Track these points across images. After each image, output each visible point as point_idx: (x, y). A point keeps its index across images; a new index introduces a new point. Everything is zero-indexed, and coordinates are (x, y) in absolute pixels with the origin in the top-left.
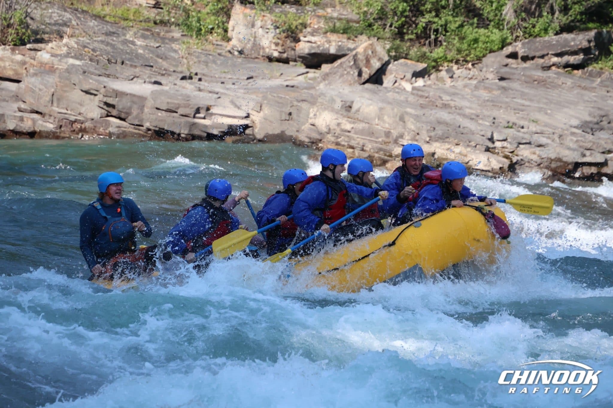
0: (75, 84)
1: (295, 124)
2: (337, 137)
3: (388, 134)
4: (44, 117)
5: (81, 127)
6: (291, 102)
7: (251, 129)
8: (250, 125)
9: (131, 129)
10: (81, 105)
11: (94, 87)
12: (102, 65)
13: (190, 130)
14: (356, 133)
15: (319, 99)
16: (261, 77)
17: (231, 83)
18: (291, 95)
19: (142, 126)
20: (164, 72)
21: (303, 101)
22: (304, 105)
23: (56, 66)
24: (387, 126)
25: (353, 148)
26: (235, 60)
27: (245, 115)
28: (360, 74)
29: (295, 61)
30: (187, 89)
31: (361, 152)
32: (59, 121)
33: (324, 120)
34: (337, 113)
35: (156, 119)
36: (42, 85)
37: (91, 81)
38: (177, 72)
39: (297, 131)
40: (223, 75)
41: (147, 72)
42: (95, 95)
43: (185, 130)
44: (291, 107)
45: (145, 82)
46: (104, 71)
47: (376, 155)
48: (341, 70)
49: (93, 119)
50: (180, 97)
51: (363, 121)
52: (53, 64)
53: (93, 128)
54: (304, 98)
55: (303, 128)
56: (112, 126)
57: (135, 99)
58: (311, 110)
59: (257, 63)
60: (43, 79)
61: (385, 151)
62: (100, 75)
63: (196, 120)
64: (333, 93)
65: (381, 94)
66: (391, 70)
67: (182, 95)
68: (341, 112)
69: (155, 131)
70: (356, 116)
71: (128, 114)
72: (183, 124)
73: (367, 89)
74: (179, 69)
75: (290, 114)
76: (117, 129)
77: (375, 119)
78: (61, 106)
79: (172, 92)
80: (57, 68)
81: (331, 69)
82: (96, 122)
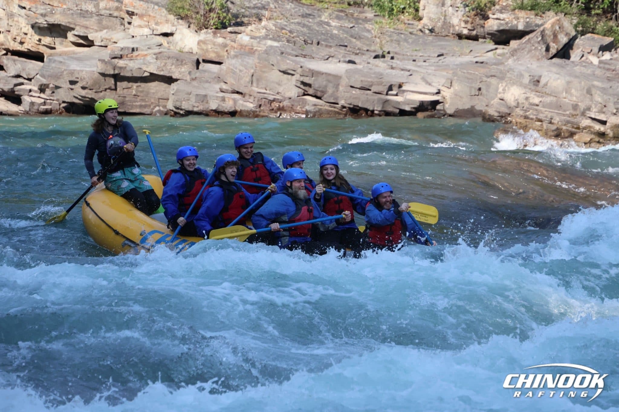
0: (273, 65)
1: (485, 99)
2: (526, 111)
3: (575, 107)
4: (244, 97)
5: (279, 106)
6: (480, 78)
7: (441, 104)
8: (440, 101)
9: (327, 107)
10: (279, 85)
11: (292, 68)
12: (299, 45)
13: (383, 107)
14: (544, 107)
15: (508, 74)
16: (451, 54)
17: (422, 60)
18: (481, 71)
19: (337, 104)
20: (358, 51)
21: (491, 76)
22: (493, 81)
23: (255, 48)
24: (574, 99)
25: (541, 121)
26: (426, 38)
27: (437, 91)
28: (548, 49)
29: (484, 38)
30: (380, 67)
31: (550, 125)
32: (258, 101)
33: (512, 94)
34: (525, 87)
35: (351, 97)
36: (242, 66)
37: (288, 61)
38: (371, 51)
39: (487, 106)
40: (415, 53)
41: (342, 51)
42: (293, 75)
43: (377, 107)
44: (480, 82)
45: (340, 61)
46: (300, 52)
47: (564, 128)
48: (529, 46)
49: (290, 98)
50: (373, 76)
51: (550, 95)
52: (252, 46)
53: (291, 106)
54: (493, 74)
55: (492, 102)
56: (308, 105)
57: (330, 78)
58: (500, 85)
59: (447, 41)
60: (243, 61)
61: (572, 123)
62: (297, 56)
63: (389, 97)
64: (522, 68)
65: (568, 68)
66: (578, 45)
67: (375, 73)
68: (529, 87)
69: (349, 108)
70: (544, 90)
71: (324, 92)
72: (375, 102)
73: (554, 63)
74: (372, 48)
75: (480, 89)
76: (313, 107)
77: (563, 92)
78: (260, 87)
79: (366, 70)
80: (256, 50)
81: (519, 45)
82: (293, 100)
